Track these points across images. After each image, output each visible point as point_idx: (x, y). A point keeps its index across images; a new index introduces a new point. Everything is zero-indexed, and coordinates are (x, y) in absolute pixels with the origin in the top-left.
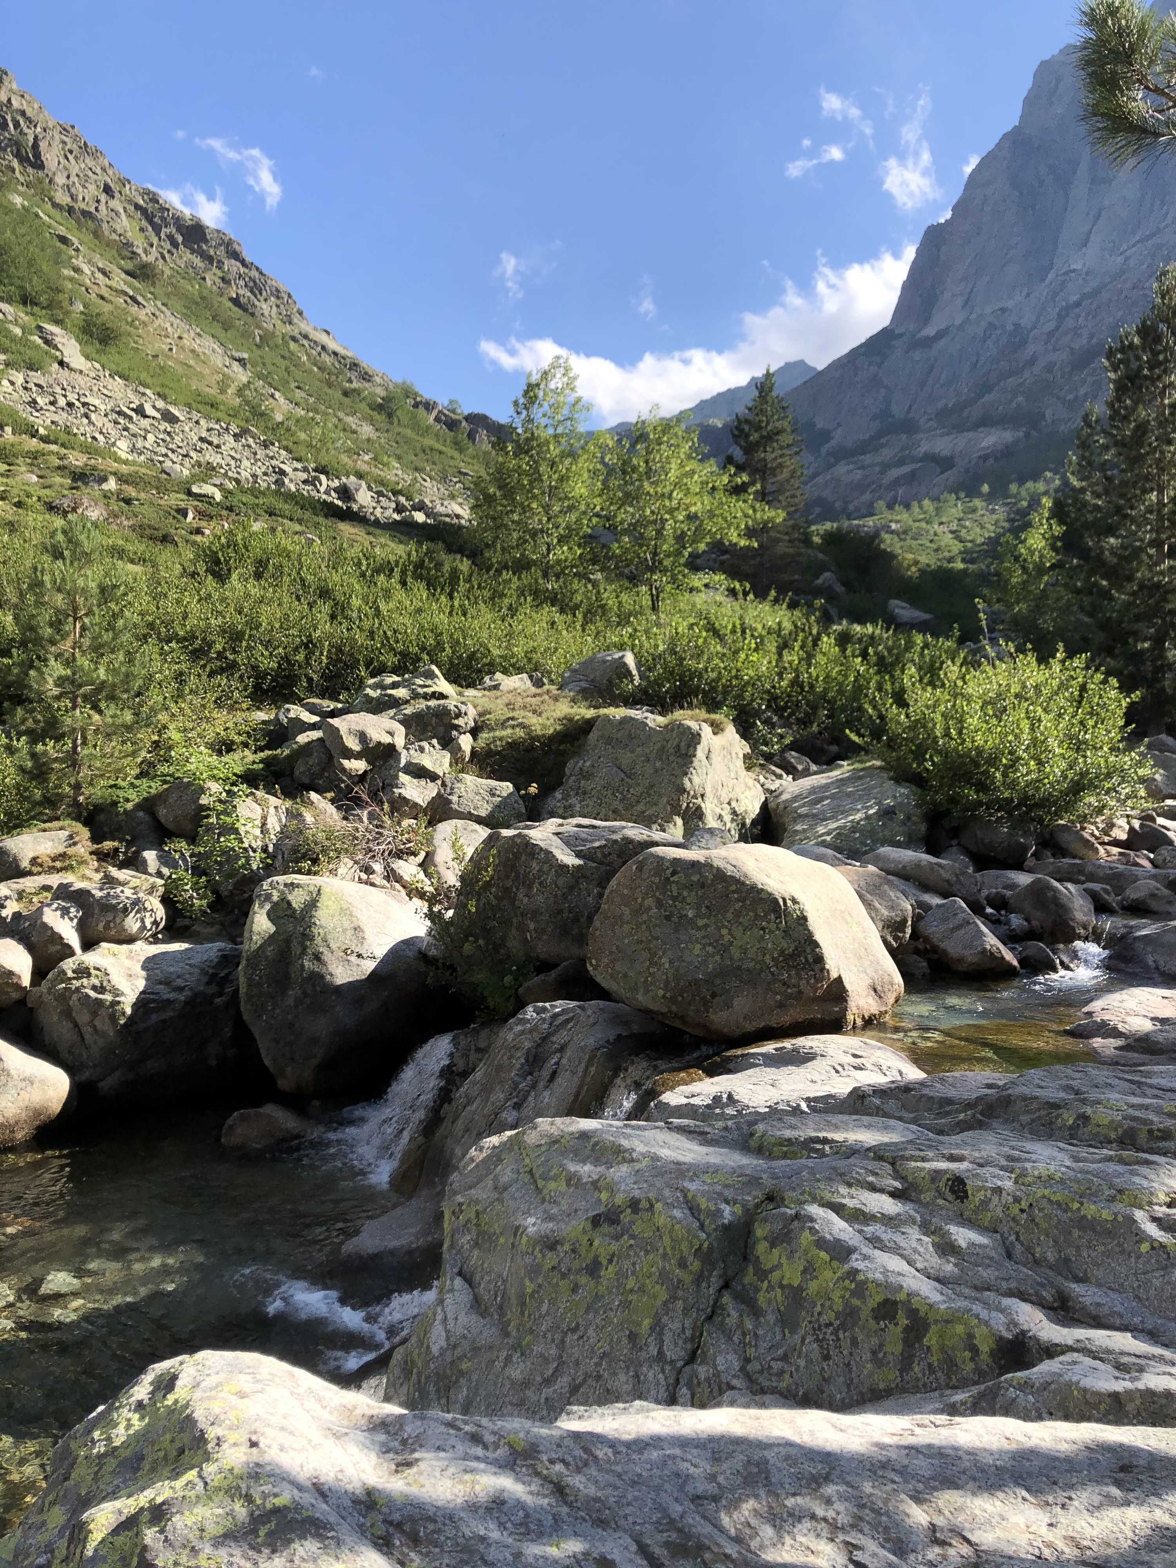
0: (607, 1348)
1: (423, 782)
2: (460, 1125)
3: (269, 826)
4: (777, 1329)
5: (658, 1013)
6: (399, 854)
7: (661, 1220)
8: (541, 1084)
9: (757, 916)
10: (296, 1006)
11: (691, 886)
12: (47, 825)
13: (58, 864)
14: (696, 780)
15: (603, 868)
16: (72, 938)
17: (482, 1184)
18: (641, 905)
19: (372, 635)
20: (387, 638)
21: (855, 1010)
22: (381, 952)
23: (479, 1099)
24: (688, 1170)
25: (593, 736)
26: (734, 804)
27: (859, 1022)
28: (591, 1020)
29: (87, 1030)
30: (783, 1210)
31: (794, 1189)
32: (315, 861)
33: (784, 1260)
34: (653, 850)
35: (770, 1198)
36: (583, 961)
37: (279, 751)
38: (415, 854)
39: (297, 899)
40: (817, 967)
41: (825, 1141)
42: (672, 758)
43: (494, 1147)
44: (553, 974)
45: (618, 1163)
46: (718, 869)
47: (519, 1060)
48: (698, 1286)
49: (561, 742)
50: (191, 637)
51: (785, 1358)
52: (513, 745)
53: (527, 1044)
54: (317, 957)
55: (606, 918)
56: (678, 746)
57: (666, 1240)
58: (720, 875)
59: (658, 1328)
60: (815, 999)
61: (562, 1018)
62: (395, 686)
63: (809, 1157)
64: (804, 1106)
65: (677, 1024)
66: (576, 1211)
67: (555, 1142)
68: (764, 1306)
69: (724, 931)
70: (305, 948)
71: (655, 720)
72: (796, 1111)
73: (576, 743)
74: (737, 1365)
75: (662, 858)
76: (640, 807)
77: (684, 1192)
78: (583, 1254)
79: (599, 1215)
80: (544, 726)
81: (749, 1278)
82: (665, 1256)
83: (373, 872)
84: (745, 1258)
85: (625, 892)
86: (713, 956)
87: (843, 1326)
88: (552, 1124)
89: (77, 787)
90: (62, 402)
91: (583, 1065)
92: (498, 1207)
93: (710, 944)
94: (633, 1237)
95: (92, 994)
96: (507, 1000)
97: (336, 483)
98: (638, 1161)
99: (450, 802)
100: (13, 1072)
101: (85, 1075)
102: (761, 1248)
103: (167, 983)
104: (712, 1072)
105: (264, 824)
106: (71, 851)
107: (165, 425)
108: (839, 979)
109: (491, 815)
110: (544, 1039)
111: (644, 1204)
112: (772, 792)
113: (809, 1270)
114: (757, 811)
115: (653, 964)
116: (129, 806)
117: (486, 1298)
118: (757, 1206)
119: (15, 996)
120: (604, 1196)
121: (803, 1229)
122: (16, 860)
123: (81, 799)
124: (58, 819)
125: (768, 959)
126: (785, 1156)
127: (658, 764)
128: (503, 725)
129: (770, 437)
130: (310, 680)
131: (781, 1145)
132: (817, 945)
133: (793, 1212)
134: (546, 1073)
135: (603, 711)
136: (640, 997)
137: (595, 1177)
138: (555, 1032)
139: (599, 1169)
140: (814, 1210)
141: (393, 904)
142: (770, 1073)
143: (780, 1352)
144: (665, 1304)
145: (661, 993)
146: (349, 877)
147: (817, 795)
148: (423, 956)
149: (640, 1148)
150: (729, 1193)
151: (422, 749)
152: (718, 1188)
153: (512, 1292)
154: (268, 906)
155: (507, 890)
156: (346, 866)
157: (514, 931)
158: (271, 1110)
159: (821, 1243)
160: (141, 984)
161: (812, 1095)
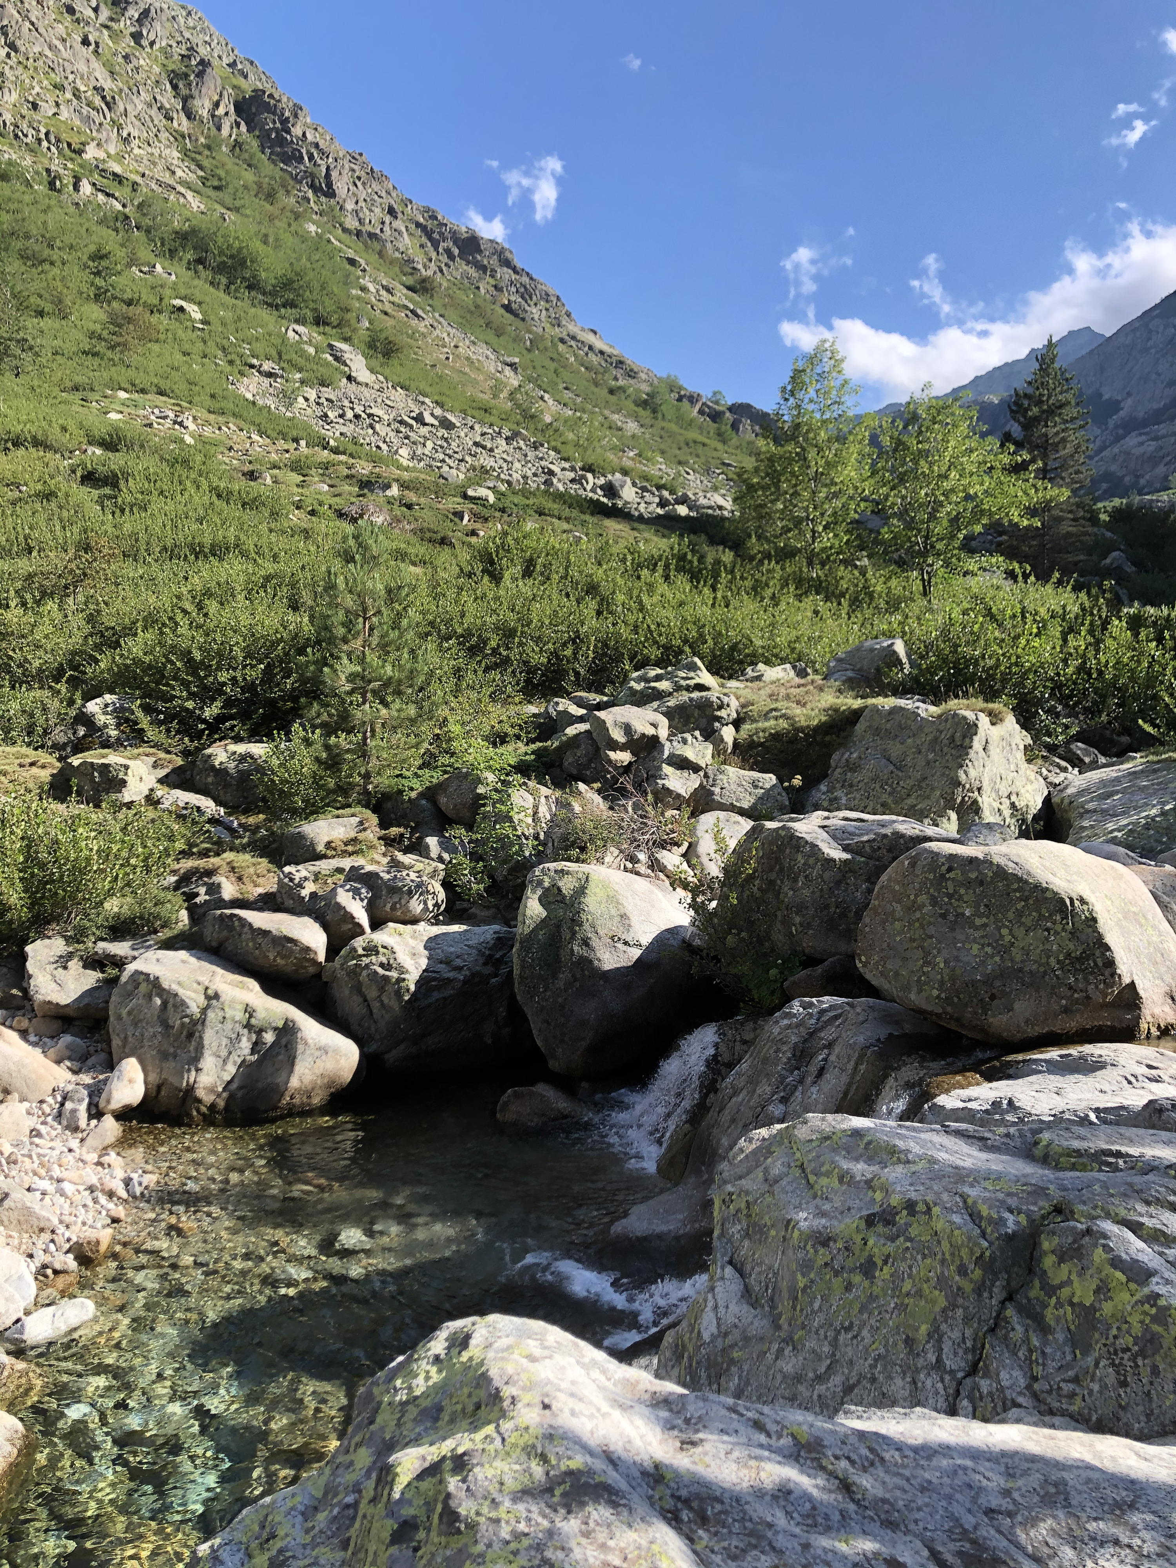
0: (882, 1351)
1: (685, 773)
2: (726, 1116)
3: (541, 815)
4: (1067, 1349)
5: (932, 1013)
6: (663, 845)
7: (939, 1225)
8: (809, 1080)
9: (1041, 917)
10: (566, 990)
11: (968, 884)
12: (341, 812)
13: (350, 848)
14: (972, 773)
15: (872, 863)
16: (362, 918)
17: (752, 1176)
18: (914, 902)
19: (636, 629)
20: (651, 632)
21: (1149, 1019)
22: (646, 939)
23: (744, 1092)
24: (968, 1176)
25: (860, 727)
26: (1014, 798)
27: (1155, 1032)
28: (861, 1018)
29: (375, 1005)
30: (1072, 1223)
31: (1084, 1203)
32: (583, 849)
33: (1074, 1277)
34: (927, 845)
35: (1058, 1210)
36: (852, 957)
37: (549, 743)
38: (678, 845)
39: (567, 885)
40: (1107, 972)
41: (1118, 1154)
42: (945, 750)
43: (764, 1139)
44: (819, 969)
45: (893, 1164)
46: (998, 866)
47: (785, 1054)
48: (980, 1295)
49: (827, 733)
50: (468, 634)
51: (1076, 1380)
52: (776, 737)
53: (794, 1039)
54: (586, 942)
55: (877, 914)
56: (953, 738)
57: (945, 1245)
58: (1001, 873)
59: (936, 1336)
60: (1105, 1006)
61: (831, 1014)
62: (658, 678)
63: (1100, 1170)
64: (1093, 1117)
65: (953, 1026)
66: (849, 1209)
67: (827, 1138)
68: (1052, 1323)
69: (1004, 932)
70: (574, 933)
71: (927, 710)
72: (1084, 1121)
73: (842, 734)
74: (1022, 1382)
75: (938, 854)
76: (910, 801)
77: (964, 1197)
78: (857, 1253)
79: (874, 1215)
80: (808, 717)
81: (1035, 1292)
82: (943, 1262)
83: (638, 861)
84: (1031, 1271)
85: (897, 888)
86: (992, 957)
87: (1142, 1353)
88: (823, 1119)
89: (367, 776)
90: (350, 414)
91: (852, 1063)
92: (769, 1199)
93: (989, 945)
94: (910, 1240)
95: (380, 971)
96: (773, 993)
97: (602, 481)
98: (914, 1162)
99: (712, 793)
100: (310, 1041)
101: (372, 1048)
102: (1049, 1261)
103: (448, 963)
104: (991, 1076)
105: (535, 813)
106: (361, 836)
107: (442, 432)
108: (1132, 985)
109: (754, 807)
110: (811, 1034)
111: (920, 1207)
112: (1056, 785)
113: (1103, 1290)
114: (1040, 806)
115: (927, 963)
116: (413, 795)
117: (757, 1289)
118: (1043, 1217)
119: (312, 970)
120: (878, 1196)
121: (1096, 1245)
122: (312, 844)
123: (370, 787)
124: (349, 806)
125: (1053, 961)
126: (1073, 1167)
127: (931, 756)
128: (766, 716)
129: (1051, 412)
130: (577, 674)
131: (1069, 1155)
132: (1108, 949)
133: (1084, 1227)
134: (813, 1069)
135: (871, 701)
136: (913, 996)
137: (869, 1176)
138: (822, 1028)
139: (872, 1168)
140: (1108, 1226)
141: (658, 894)
142: (1055, 1081)
143: (1071, 1373)
144: (944, 1311)
145: (935, 993)
146: (615, 865)
147: (1107, 789)
148: (687, 945)
149: (917, 1149)
150: (1013, 1202)
151: (685, 741)
152: (1001, 1196)
153: (784, 1285)
154: (539, 892)
155: (772, 883)
156: (612, 855)
157: (778, 924)
158: (544, 1090)
159: (1116, 1263)
160: (424, 963)
161: (1102, 1106)
